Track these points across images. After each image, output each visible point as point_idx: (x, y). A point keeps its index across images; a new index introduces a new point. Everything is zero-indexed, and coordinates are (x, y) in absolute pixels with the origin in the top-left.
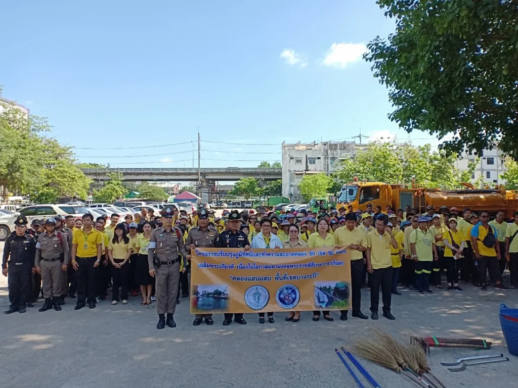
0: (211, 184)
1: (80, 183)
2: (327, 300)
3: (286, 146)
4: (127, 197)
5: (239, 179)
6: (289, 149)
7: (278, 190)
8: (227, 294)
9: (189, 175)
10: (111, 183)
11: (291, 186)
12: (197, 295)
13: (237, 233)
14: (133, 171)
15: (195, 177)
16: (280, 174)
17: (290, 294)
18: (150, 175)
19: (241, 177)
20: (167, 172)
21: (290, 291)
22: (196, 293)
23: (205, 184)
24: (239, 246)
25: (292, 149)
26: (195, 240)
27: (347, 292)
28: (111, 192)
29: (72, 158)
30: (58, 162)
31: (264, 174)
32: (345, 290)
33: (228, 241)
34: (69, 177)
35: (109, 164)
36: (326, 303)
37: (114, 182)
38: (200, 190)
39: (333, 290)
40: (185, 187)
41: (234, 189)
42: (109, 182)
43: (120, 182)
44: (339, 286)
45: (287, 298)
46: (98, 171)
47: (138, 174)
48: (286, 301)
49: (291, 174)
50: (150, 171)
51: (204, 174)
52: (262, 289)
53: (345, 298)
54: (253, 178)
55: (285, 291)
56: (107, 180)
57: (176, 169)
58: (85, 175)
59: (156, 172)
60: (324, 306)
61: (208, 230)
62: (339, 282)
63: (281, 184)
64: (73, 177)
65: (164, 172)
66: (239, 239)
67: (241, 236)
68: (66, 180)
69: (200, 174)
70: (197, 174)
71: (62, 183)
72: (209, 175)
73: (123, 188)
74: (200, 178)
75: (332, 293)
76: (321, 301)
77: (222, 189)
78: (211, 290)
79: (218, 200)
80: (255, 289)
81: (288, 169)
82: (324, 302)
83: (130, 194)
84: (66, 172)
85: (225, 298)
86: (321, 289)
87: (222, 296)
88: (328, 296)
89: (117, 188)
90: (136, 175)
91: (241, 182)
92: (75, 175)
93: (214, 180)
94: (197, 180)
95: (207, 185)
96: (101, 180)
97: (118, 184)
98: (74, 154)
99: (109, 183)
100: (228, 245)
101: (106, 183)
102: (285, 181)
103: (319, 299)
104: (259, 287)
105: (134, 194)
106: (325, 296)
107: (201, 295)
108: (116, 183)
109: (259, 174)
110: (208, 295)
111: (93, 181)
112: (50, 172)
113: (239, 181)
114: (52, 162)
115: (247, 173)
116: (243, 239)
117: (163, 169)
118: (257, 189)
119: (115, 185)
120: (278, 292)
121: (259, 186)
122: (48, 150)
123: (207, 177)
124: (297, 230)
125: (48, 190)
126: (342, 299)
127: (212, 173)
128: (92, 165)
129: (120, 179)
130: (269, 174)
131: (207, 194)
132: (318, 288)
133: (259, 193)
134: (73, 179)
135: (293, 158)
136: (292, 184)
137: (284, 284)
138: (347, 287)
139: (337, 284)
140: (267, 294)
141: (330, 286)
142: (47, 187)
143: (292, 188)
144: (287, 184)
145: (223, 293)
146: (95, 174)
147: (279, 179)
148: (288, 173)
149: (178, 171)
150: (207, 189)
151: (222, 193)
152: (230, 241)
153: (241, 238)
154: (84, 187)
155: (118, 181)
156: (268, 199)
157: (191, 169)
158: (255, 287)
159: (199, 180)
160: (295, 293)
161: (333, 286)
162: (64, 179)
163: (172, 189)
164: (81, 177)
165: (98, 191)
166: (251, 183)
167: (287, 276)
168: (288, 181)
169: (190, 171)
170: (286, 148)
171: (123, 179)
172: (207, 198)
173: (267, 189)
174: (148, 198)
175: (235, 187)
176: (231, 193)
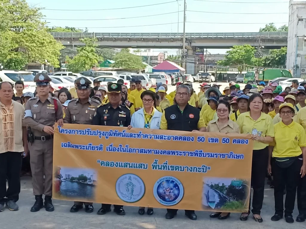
0: (199, 52)
1: (50, 49)
2: (217, 200)
3: (295, 5)
4: (101, 66)
5: (232, 47)
6: (297, 8)
7: (281, 61)
8: (94, 181)
9: (172, 41)
10: (85, 50)
11: (298, 55)
12: (60, 178)
13: (118, 108)
14: (111, 37)
15: (178, 44)
16: (285, 40)
17: (172, 189)
18: (129, 41)
19: (234, 45)
20: (147, 37)
21: (172, 185)
22: (59, 176)
23: (191, 52)
24: (119, 124)
25: (301, 8)
26: (73, 115)
27: (245, 192)
28: (84, 60)
29: (42, 21)
30: (27, 24)
31: (263, 40)
32: (243, 189)
33: (105, 117)
34: (38, 41)
35: (86, 28)
36: (216, 203)
37: (87, 48)
38: (184, 60)
39: (227, 189)
40: (170, 56)
41: (224, 59)
42: (83, 48)
43: (94, 49)
44: (235, 184)
45: (168, 193)
46: (73, 36)
47: (116, 40)
48: (167, 197)
49: (298, 41)
50: (129, 37)
51: (189, 41)
52: (136, 179)
53: (242, 199)
54: (249, 46)
55: (165, 184)
56: (80, 46)
57: (158, 34)
58: (55, 40)
59: (136, 37)
60: (213, 206)
61: (88, 102)
62: (235, 179)
63: (286, 53)
64: (42, 41)
65: (144, 37)
66: (120, 115)
67: (122, 112)
68: (35, 45)
69: (184, 40)
70: (182, 40)
71: (31, 48)
72: (196, 41)
73: (97, 56)
74: (185, 44)
75: (225, 193)
76: (210, 200)
77: (210, 59)
78: (76, 174)
79: (205, 71)
80: (128, 178)
81: (295, 34)
82: (214, 202)
83: (105, 62)
84: (35, 36)
85: (92, 186)
86: (212, 187)
87: (88, 182)
88: (219, 195)
89: (90, 55)
90: (114, 41)
91: (235, 50)
92: (43, 39)
93: (202, 48)
94: (181, 47)
95: (193, 54)
96: (75, 46)
97: (92, 51)
98: (45, 16)
99: (81, 50)
100: (105, 122)
101: (79, 49)
102: (291, 49)
103: (208, 198)
104: (132, 176)
105: (109, 63)
106: (217, 195)
107: (64, 179)
108: (90, 49)
109: (258, 41)
110: (72, 180)
111: (63, 47)
112: (18, 36)
113: (231, 50)
114: (20, 25)
115: (243, 39)
116: (125, 116)
117: (142, 34)
118: (254, 59)
119: (89, 52)
120: (156, 185)
121: (257, 56)
122: (16, 11)
123: (193, 44)
124: (226, 108)
125: (16, 56)
126: (237, 200)
127: (200, 39)
128: (69, 29)
129: (94, 45)
130: (271, 40)
131: (193, 65)
132: (208, 185)
133: (256, 64)
134: (42, 43)
135: (302, 20)
136: (299, 52)
137: (163, 175)
138: (244, 187)
139: (232, 182)
140: (143, 185)
141: (223, 184)
142: (16, 53)
143: (299, 59)
144: (293, 54)
145: (90, 179)
146: (70, 39)
147: (283, 47)
148: (295, 39)
149: (160, 37)
150: (194, 59)
151: (211, 63)
152: (107, 117)
153: (122, 114)
154: (55, 54)
155: (92, 48)
156: (264, 72)
157: (175, 34)
158: (128, 176)
159: (184, 47)
160: (178, 189)
161: (227, 184)
162: (33, 44)
163: (156, 58)
164: (51, 42)
165: (71, 58)
166: (247, 51)
167: (167, 165)
168: (294, 50)
169: (173, 37)
170: (295, 7)
171: (97, 45)
172: (193, 69)
173: (267, 59)
174: (124, 67)
175: (226, 56)
176: (221, 64)
